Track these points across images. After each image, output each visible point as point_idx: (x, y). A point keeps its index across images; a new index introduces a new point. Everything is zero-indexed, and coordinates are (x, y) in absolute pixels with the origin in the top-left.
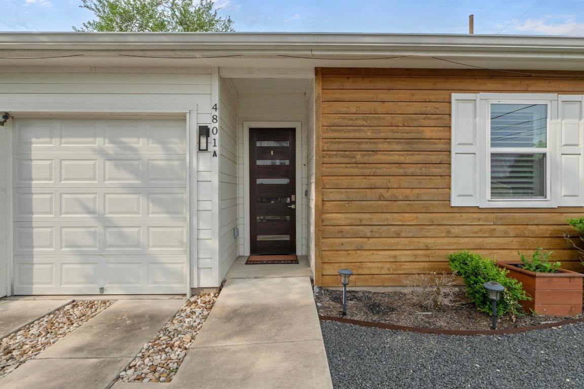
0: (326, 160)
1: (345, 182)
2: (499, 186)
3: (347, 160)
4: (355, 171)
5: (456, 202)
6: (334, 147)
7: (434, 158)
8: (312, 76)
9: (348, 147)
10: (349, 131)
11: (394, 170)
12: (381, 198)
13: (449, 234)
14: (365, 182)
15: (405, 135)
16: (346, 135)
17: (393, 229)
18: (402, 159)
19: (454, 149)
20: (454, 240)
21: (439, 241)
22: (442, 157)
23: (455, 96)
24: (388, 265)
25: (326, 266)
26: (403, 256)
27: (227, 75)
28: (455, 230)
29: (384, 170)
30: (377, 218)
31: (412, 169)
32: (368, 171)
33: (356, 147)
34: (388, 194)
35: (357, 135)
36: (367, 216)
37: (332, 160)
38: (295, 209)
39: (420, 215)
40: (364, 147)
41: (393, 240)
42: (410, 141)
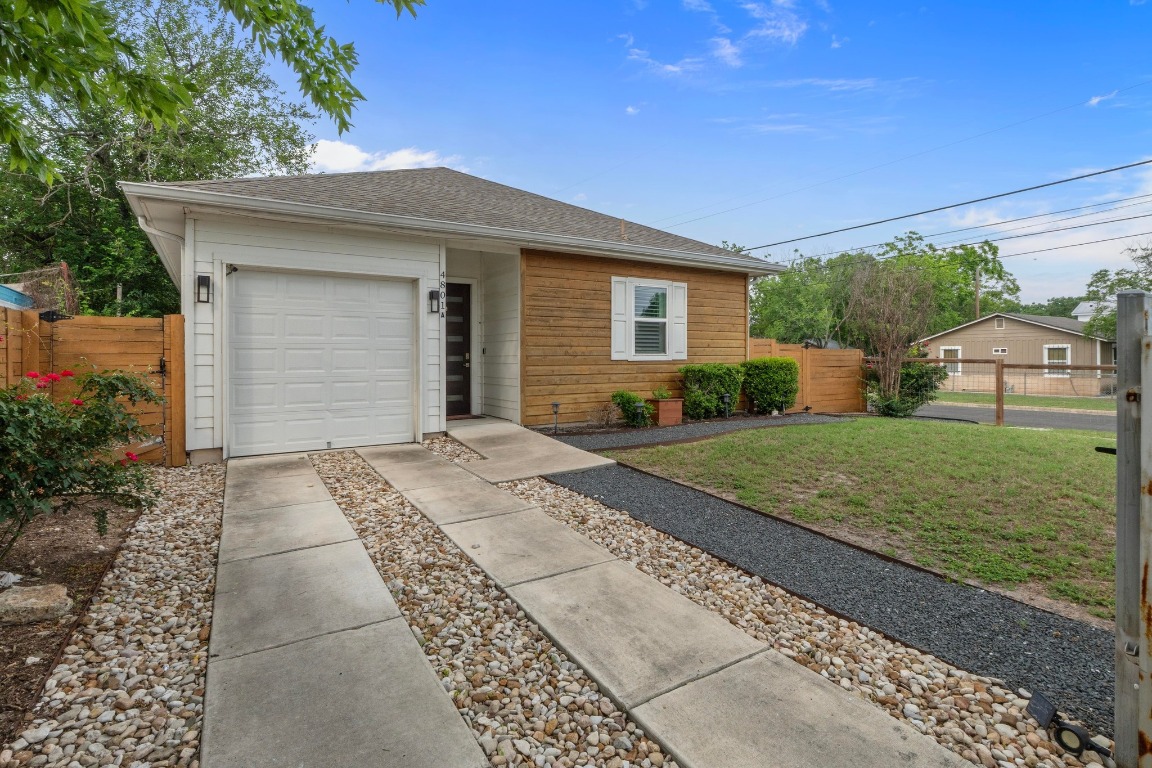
0: (529, 323)
1: (542, 340)
2: (641, 346)
3: (543, 323)
4: (549, 332)
5: (615, 356)
6: (534, 313)
7: (601, 324)
8: (518, 253)
9: (545, 313)
10: (544, 301)
11: (575, 332)
12: (566, 354)
13: (610, 381)
14: (556, 341)
15: (582, 306)
16: (542, 303)
17: (575, 377)
18: (580, 324)
19: (614, 317)
20: (613, 385)
21: (604, 386)
22: (606, 323)
23: (614, 279)
24: (571, 406)
25: (529, 409)
26: (581, 398)
27: (452, 246)
28: (614, 378)
29: (569, 331)
30: (565, 369)
31: (587, 332)
32: (556, 333)
33: (550, 313)
34: (570, 351)
35: (550, 304)
36: (557, 368)
37: (533, 323)
38: (469, 368)
39: (592, 367)
40: (556, 313)
41: (574, 387)
42: (585, 310)
